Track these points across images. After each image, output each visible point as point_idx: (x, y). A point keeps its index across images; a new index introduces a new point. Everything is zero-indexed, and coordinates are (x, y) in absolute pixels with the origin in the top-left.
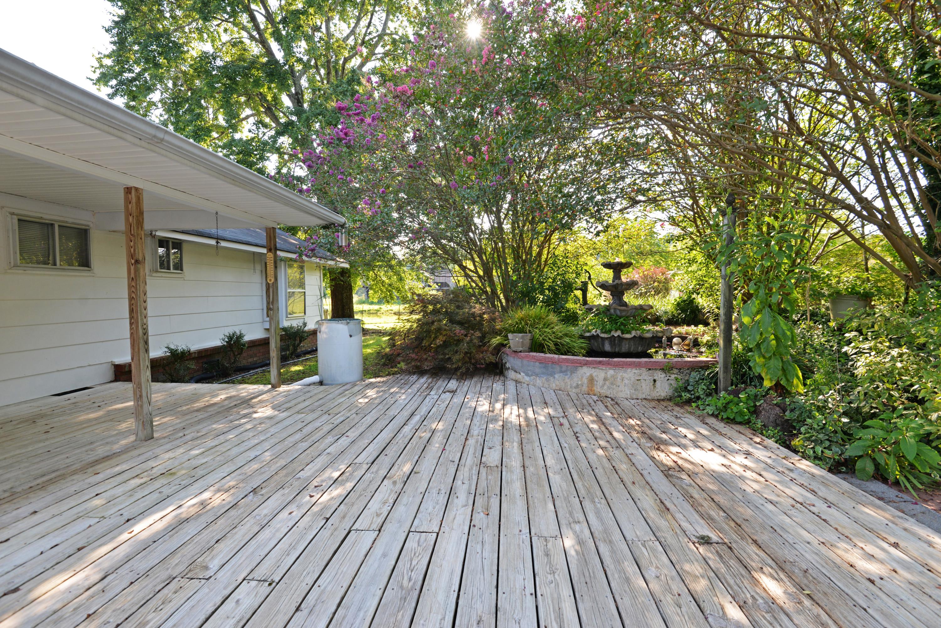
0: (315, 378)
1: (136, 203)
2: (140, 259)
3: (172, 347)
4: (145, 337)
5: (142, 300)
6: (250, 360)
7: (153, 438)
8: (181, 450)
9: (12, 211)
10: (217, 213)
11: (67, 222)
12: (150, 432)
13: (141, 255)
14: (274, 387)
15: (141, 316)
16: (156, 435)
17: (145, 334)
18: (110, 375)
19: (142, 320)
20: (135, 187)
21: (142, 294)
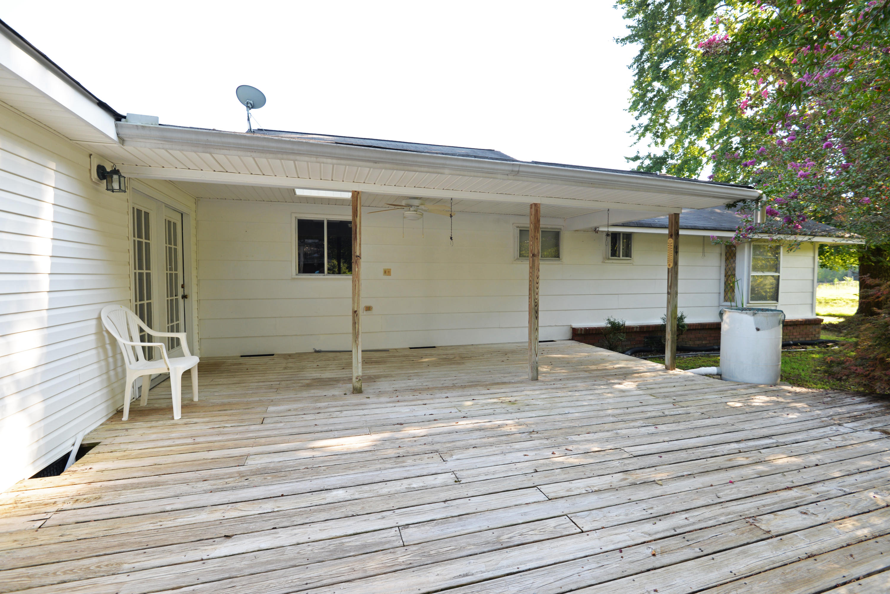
0: (713, 370)
1: (535, 215)
2: (536, 253)
3: (612, 320)
4: (536, 308)
5: (535, 282)
6: (698, 342)
7: (537, 380)
8: (538, 392)
9: (518, 225)
10: (608, 210)
11: (547, 228)
12: (535, 375)
13: (536, 250)
14: (667, 368)
15: (534, 293)
16: (540, 378)
17: (536, 306)
18: (569, 335)
19: (534, 296)
20: (534, 204)
21: (536, 278)
